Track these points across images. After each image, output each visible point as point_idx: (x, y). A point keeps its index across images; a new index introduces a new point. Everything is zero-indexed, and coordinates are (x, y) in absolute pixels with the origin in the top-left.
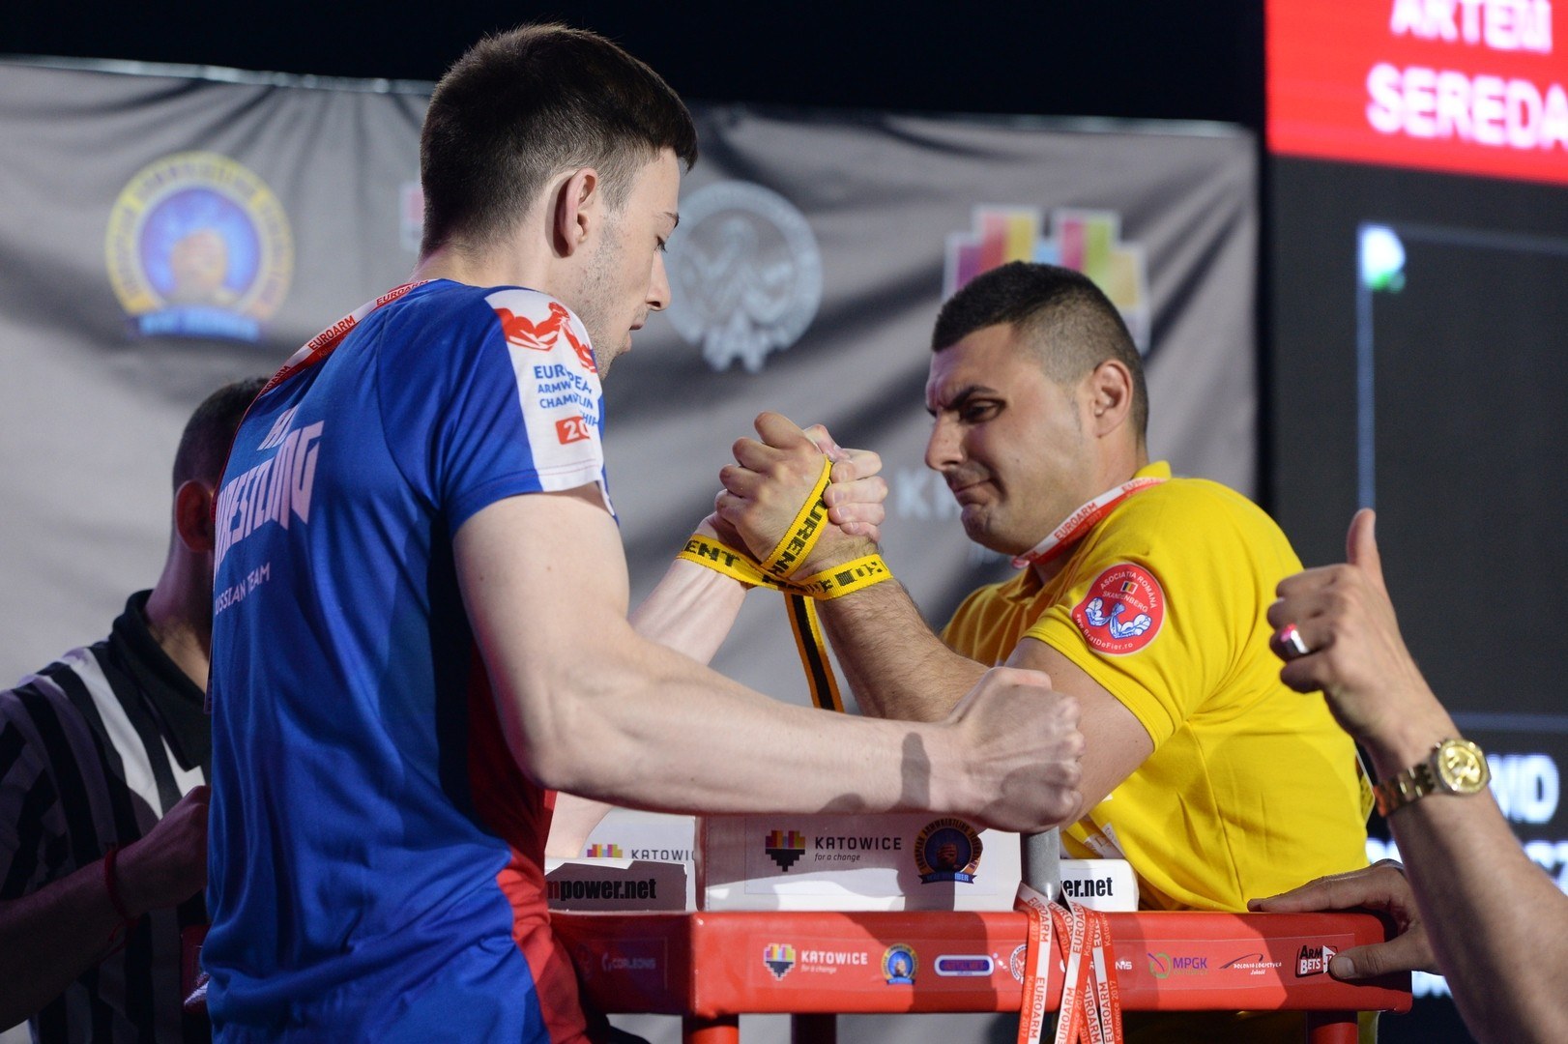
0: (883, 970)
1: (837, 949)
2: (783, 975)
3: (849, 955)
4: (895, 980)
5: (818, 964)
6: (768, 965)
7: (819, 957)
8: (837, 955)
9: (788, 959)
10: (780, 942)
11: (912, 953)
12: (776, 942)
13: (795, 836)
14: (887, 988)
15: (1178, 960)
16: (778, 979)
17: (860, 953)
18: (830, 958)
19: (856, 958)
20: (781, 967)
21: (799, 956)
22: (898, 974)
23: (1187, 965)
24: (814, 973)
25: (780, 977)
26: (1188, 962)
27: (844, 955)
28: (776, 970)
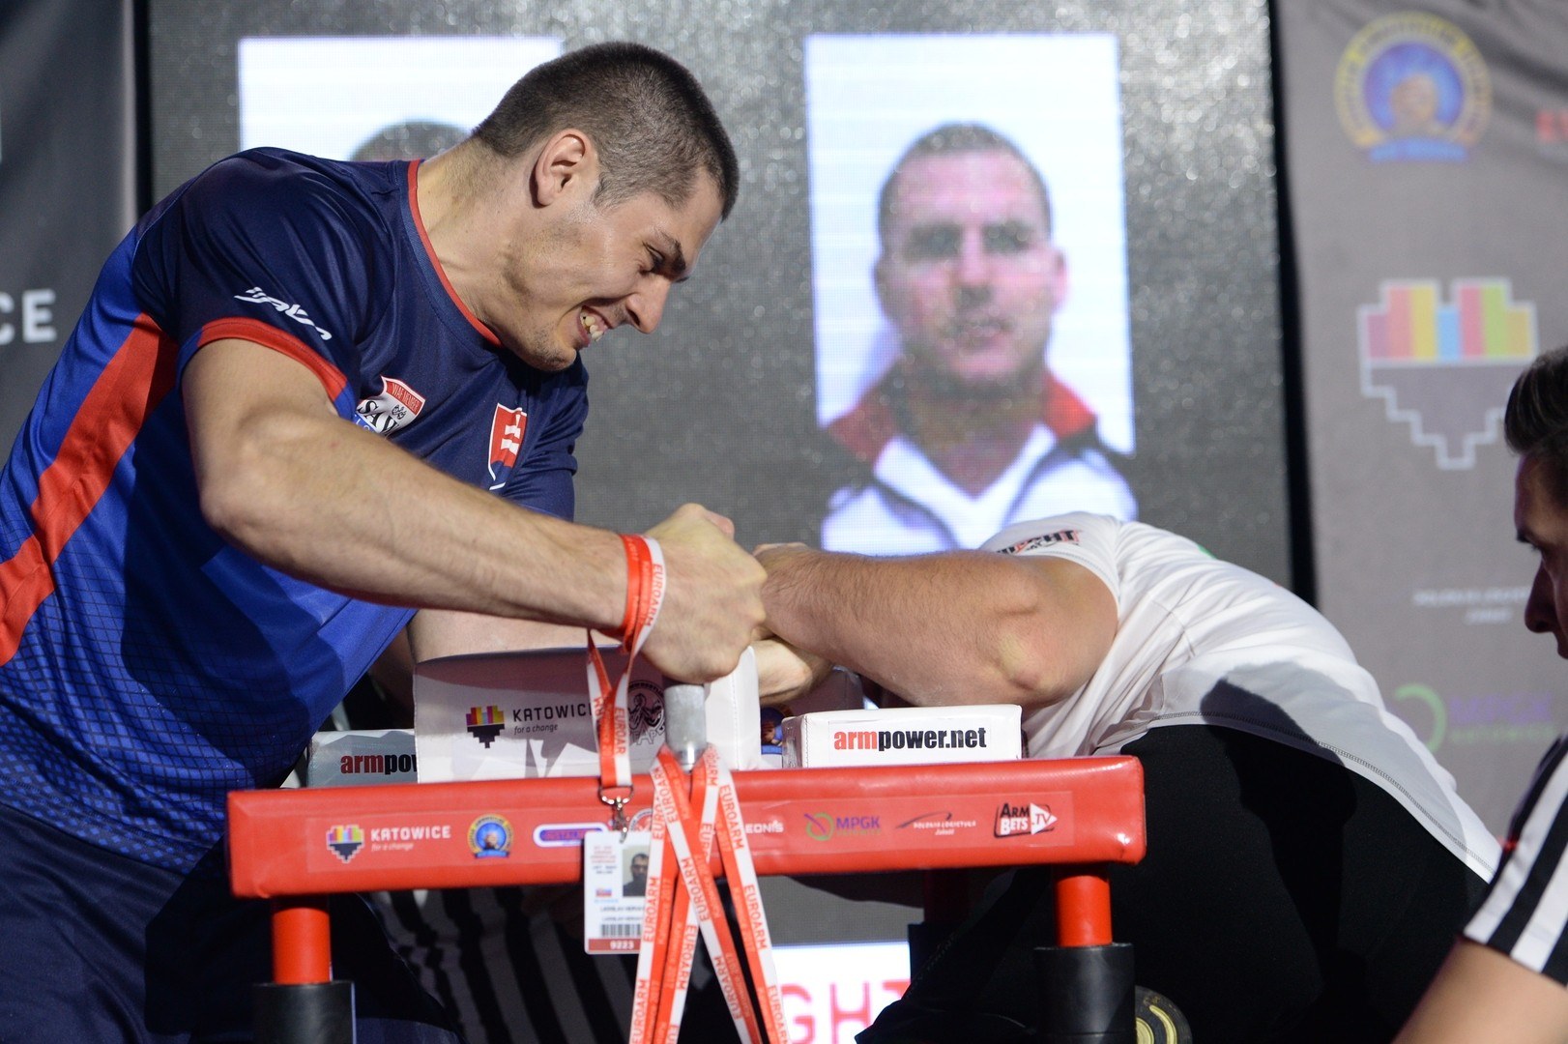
0: (469, 843)
1: (411, 824)
2: (350, 857)
3: (428, 830)
4: (485, 853)
5: (392, 841)
6: (332, 849)
7: (392, 834)
8: (413, 830)
9: (355, 840)
10: (344, 824)
11: (505, 824)
12: (338, 823)
13: (494, 710)
14: (477, 862)
15: (843, 820)
16: (344, 862)
17: (441, 826)
18: (405, 833)
19: (437, 832)
20: (346, 849)
21: (368, 836)
22: (488, 847)
23: (853, 825)
24: (388, 851)
25: (346, 859)
26: (855, 821)
27: (422, 830)
28: (341, 854)
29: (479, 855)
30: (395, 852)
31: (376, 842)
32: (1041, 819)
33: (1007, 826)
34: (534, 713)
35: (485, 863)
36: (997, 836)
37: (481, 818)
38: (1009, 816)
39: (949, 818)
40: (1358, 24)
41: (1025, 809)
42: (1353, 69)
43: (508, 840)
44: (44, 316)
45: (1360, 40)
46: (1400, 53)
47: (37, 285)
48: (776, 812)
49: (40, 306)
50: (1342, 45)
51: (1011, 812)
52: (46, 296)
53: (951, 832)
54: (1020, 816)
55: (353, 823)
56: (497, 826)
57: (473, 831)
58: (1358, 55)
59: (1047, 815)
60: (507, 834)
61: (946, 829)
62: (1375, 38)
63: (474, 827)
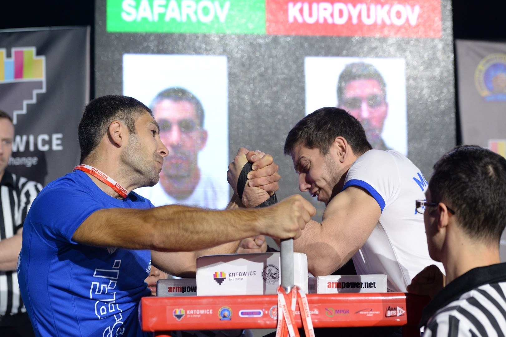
0: (219, 315)
1: (200, 309)
2: (180, 319)
3: (205, 311)
4: (223, 319)
5: (194, 314)
6: (175, 316)
7: (194, 312)
8: (200, 311)
9: (182, 314)
10: (179, 308)
11: (230, 310)
12: (177, 308)
14: (221, 322)
15: (337, 310)
16: (179, 321)
18: (198, 312)
20: (179, 316)
21: (186, 312)
22: (224, 317)
23: (341, 312)
24: (192, 317)
25: (179, 319)
26: (341, 311)
27: (203, 311)
28: (178, 318)
29: (222, 319)
30: (195, 317)
31: (189, 314)
32: (400, 311)
33: (390, 314)
34: (236, 274)
35: (224, 322)
36: (386, 316)
37: (222, 307)
38: (390, 310)
39: (371, 311)
40: (482, 57)
41: (395, 308)
42: (480, 71)
43: (231, 315)
44: (59, 142)
45: (483, 62)
46: (496, 66)
47: (57, 132)
48: (316, 307)
49: (58, 139)
50: (477, 64)
51: (391, 309)
52: (60, 136)
53: (372, 315)
54: (394, 310)
55: (181, 308)
56: (227, 310)
57: (220, 311)
58: (482, 67)
59: (402, 310)
60: (231, 312)
61: (370, 314)
62: (488, 61)
63: (220, 310)
